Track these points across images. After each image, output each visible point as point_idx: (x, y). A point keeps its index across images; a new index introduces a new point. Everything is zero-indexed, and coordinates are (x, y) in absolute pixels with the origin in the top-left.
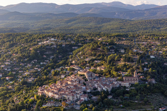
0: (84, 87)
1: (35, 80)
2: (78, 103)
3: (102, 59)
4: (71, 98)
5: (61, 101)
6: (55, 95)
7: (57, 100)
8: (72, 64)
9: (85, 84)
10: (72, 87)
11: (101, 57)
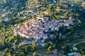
0: (43, 29)
1: (9, 20)
2: (43, 41)
3: (45, 7)
4: (37, 38)
5: (31, 40)
6: (26, 36)
7: (28, 40)
8: (28, 9)
9: (43, 27)
10: (36, 29)
11: (44, 5)
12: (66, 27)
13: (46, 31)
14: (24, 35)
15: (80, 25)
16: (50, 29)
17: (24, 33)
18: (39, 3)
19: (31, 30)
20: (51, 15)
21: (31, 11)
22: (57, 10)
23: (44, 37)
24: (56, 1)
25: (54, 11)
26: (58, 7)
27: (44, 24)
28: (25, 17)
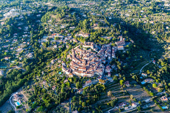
2: (109, 76)
3: (76, 25)
6: (88, 75)
9: (99, 57)
11: (73, 24)
12: (122, 51)
13: (104, 62)
14: (85, 74)
15: (135, 46)
16: (107, 58)
17: (84, 72)
18: (65, 21)
19: (88, 65)
20: (93, 38)
21: (58, 36)
22: (96, 28)
23: (108, 71)
24: (86, 14)
25: (93, 31)
26: (95, 25)
27: (97, 53)
28: (55, 46)
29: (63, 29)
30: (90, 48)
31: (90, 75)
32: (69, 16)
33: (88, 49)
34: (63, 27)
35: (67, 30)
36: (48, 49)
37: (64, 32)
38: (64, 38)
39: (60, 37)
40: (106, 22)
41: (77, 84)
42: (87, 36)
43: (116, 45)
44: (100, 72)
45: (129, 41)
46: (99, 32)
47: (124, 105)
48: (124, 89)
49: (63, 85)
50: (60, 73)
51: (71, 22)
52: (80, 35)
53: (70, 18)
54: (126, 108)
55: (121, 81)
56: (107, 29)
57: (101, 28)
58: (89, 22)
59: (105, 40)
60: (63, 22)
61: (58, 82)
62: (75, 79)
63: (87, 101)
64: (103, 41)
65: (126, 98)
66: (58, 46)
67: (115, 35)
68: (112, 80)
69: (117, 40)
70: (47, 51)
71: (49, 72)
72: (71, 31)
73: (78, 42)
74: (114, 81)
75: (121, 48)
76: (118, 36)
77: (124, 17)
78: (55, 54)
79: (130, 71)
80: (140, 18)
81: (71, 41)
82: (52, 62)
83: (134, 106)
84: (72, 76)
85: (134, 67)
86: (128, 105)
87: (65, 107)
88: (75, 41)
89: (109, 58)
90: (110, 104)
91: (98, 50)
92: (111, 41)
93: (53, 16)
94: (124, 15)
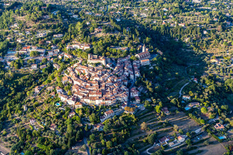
2: (137, 101)
6: (106, 102)
11: (59, 29)
12: (148, 66)
13: (126, 83)
14: (101, 101)
15: (165, 59)
16: (128, 77)
17: (99, 98)
18: (43, 25)
19: (103, 88)
20: (99, 50)
21: (34, 49)
22: (99, 35)
23: (135, 94)
24: (76, 13)
25: (96, 39)
26: (96, 30)
27: (112, 71)
28: (35, 67)
29: (42, 38)
30: (99, 64)
31: (109, 103)
32: (50, 16)
33: (97, 65)
34: (41, 35)
35: (49, 40)
36: (22, 71)
37: (44, 43)
38: (46, 54)
39: (39, 51)
40: (114, 25)
41: (91, 118)
42: (87, 48)
43: (137, 59)
44: (123, 97)
45: (155, 52)
46: (106, 41)
47: (167, 140)
48: (163, 118)
49: (68, 121)
50: (59, 104)
51: (55, 27)
52: (73, 46)
53: (52, 21)
54: (171, 144)
55: (157, 108)
56: (118, 35)
57: (109, 35)
58: (85, 26)
59: (118, 52)
60: (40, 28)
61: (58, 117)
62: (88, 110)
63: (113, 140)
64: (115, 54)
65: (167, 131)
66: (38, 66)
67: (132, 44)
68: (143, 108)
69: (137, 52)
70: (21, 76)
71: (37, 106)
72: (57, 42)
73: (74, 57)
74: (147, 108)
75: (146, 62)
76: (137, 45)
77: (139, 18)
78: (36, 79)
79: (166, 93)
80: (163, 19)
81: (60, 57)
82: (37, 90)
83: (181, 139)
84: (81, 106)
85: (169, 88)
86: (172, 139)
87: (80, 151)
88: (67, 56)
89: (132, 76)
90: (147, 141)
91: (114, 66)
92: (128, 52)
93: (20, 18)
94: (138, 16)
